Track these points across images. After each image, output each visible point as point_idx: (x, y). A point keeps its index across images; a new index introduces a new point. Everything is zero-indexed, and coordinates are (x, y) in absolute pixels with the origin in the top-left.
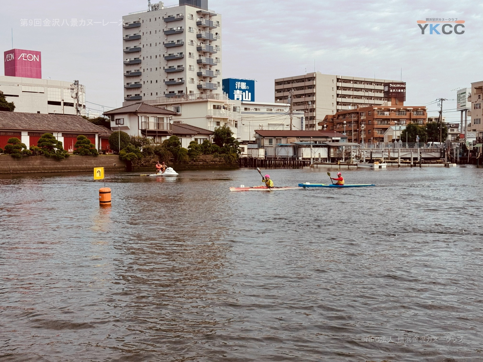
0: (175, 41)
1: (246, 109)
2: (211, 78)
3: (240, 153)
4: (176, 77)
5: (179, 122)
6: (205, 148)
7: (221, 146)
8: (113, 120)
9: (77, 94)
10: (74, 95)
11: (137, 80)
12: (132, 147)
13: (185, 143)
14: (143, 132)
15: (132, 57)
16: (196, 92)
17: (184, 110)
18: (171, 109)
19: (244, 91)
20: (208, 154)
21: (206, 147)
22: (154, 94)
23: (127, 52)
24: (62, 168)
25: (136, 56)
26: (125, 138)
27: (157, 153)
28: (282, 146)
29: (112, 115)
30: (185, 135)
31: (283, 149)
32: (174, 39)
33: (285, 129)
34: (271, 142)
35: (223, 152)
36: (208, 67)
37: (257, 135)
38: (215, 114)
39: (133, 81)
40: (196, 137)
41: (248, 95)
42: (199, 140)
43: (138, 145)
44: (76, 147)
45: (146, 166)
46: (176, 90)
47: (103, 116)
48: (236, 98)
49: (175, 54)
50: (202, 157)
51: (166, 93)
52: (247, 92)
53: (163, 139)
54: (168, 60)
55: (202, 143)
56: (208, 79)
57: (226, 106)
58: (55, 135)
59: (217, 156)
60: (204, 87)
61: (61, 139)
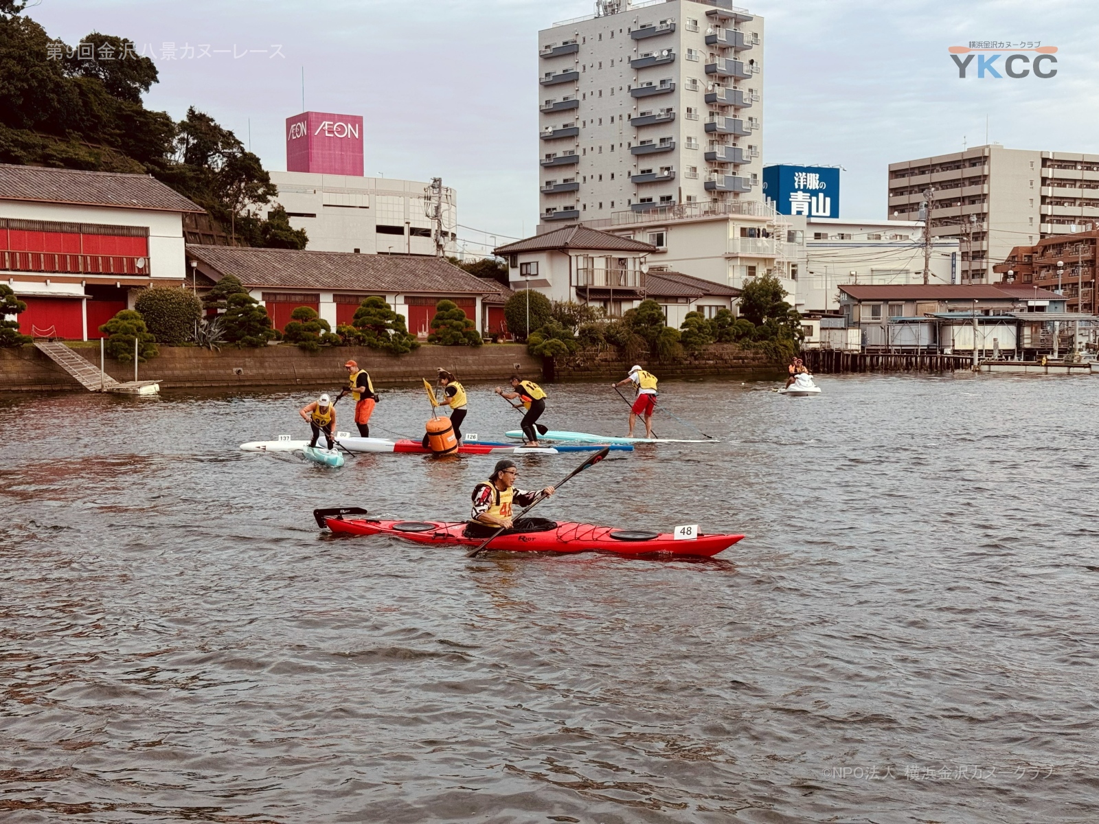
0: (656, 83)
1: (817, 236)
2: (736, 166)
3: (802, 338)
4: (656, 165)
5: (661, 269)
6: (721, 328)
7: (758, 322)
8: (514, 266)
9: (437, 208)
10: (432, 212)
11: (568, 174)
12: (555, 325)
13: (676, 317)
14: (581, 291)
15: (558, 123)
16: (703, 199)
17: (673, 240)
18: (645, 238)
19: (814, 193)
20: (727, 341)
21: (722, 326)
22: (606, 205)
23: (548, 111)
24: (404, 375)
25: (567, 119)
26: (539, 304)
27: (610, 339)
28: (902, 322)
29: (511, 253)
30: (674, 299)
31: (906, 328)
32: (654, 78)
33: (912, 282)
34: (876, 312)
35: (763, 337)
36: (731, 140)
37: (844, 297)
38: (743, 249)
39: (559, 177)
40: (701, 302)
41: (824, 202)
42: (706, 310)
43: (568, 321)
44: (434, 326)
45: (587, 369)
46: (655, 194)
47: (492, 257)
48: (794, 212)
49: (656, 112)
50: (712, 347)
51: (635, 201)
52: (821, 195)
53: (626, 307)
54: (639, 127)
55: (713, 316)
56: (731, 169)
57: (768, 230)
58: (389, 300)
59: (749, 347)
60: (720, 185)
61: (402, 310)
